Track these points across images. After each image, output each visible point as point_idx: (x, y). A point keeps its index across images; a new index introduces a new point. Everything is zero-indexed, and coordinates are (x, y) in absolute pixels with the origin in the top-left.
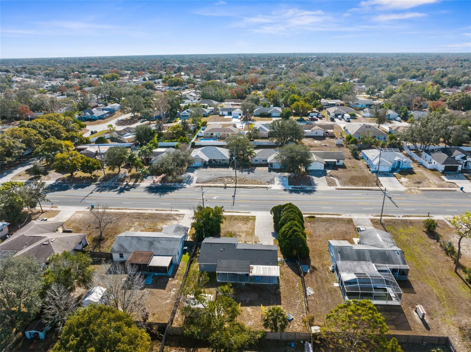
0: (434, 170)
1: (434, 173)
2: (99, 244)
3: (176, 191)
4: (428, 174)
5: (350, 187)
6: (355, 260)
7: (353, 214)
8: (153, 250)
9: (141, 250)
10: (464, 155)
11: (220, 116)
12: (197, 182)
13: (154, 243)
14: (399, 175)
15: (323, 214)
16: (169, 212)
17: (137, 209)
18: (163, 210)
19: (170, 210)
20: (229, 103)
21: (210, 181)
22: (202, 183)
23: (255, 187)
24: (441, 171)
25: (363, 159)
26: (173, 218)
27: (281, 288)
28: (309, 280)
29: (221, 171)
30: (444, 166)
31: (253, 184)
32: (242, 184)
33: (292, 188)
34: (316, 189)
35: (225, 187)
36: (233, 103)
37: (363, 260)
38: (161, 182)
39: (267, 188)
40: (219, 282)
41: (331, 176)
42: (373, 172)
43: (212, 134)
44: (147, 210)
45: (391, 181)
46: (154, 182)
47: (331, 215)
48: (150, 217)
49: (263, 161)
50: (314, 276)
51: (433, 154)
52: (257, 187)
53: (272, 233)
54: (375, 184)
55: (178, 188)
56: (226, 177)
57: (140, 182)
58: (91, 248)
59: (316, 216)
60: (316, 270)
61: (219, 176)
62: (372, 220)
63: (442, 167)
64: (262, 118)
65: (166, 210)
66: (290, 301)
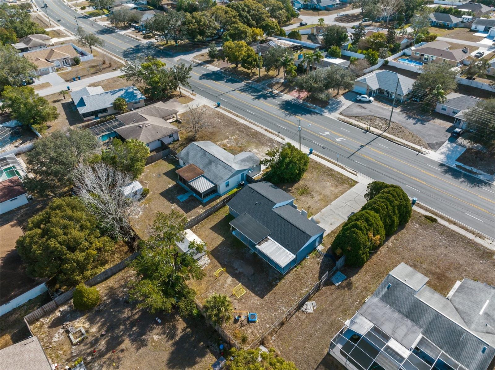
8: (206, 171)
9: (198, 165)
11: (469, 30)
12: (341, 113)
13: (212, 163)
15: (455, 224)
16: (274, 137)
17: (250, 122)
18: (271, 133)
19: (277, 135)
21: (357, 117)
22: (345, 116)
23: (404, 145)
27: (283, 281)
28: (326, 293)
31: (406, 140)
32: (392, 134)
33: (457, 166)
35: (367, 131)
37: (412, 320)
38: (304, 100)
40: (233, 235)
43: (422, 55)
44: (258, 126)
46: (297, 98)
47: (467, 230)
49: (452, 112)
50: (337, 293)
52: (408, 146)
53: (352, 213)
55: (315, 113)
56: (381, 118)
57: (285, 94)
59: (440, 220)
60: (350, 289)
61: (373, 114)
66: (276, 302)
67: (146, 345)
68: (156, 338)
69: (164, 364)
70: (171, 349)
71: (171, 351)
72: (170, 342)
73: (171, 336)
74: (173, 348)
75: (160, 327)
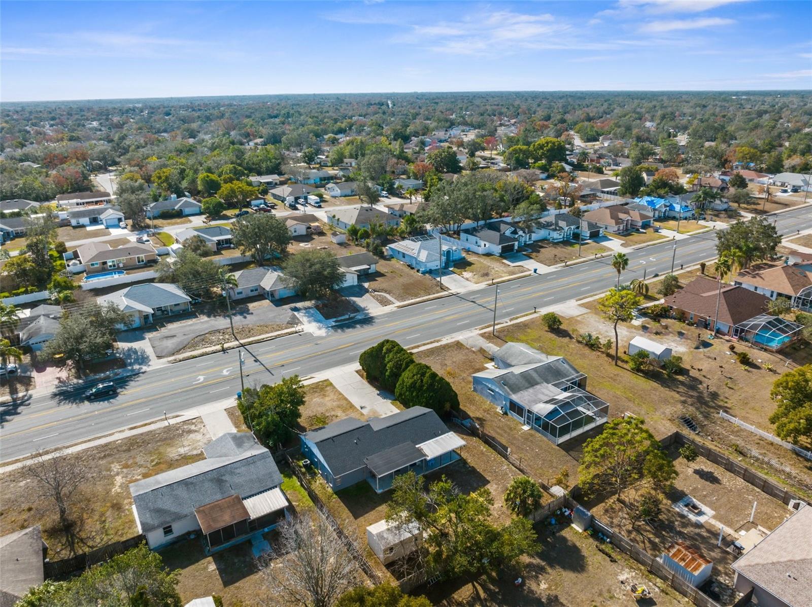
0: (488, 255)
1: (492, 259)
2: (73, 535)
3: (132, 383)
4: (486, 261)
5: (413, 301)
6: (528, 388)
7: (454, 335)
8: (233, 492)
9: (207, 501)
10: (513, 229)
11: (74, 227)
12: (159, 357)
13: (224, 478)
14: (456, 270)
15: (419, 346)
16: (166, 423)
17: (85, 442)
18: (146, 425)
19: (162, 420)
20: (71, 201)
21: (184, 348)
22: (171, 355)
23: (276, 337)
24: (498, 255)
25: (393, 258)
26: (183, 431)
27: (469, 461)
29: (191, 325)
30: (500, 247)
31: (267, 332)
32: (249, 337)
33: (335, 322)
34: (371, 315)
35: (224, 350)
36: (79, 201)
37: (536, 384)
38: (78, 377)
39: (296, 332)
40: (382, 494)
41: (375, 291)
42: (424, 273)
43: (105, 263)
44: (110, 435)
45: (455, 281)
46: (60, 382)
47: (428, 343)
48: (132, 444)
49: (252, 291)
50: (490, 429)
51: (478, 234)
52: (280, 336)
53: (378, 395)
54: (438, 288)
55: (130, 377)
56: (210, 333)
57: (27, 390)
58: (64, 552)
60: (484, 420)
61: (194, 335)
62: (482, 335)
63: (497, 249)
64: (169, 221)
65: (152, 423)
66: (495, 472)
67: (556, 597)
68: (543, 586)
69: (579, 576)
70: (559, 569)
71: (561, 570)
72: (549, 570)
73: (541, 570)
74: (557, 567)
75: (527, 581)
